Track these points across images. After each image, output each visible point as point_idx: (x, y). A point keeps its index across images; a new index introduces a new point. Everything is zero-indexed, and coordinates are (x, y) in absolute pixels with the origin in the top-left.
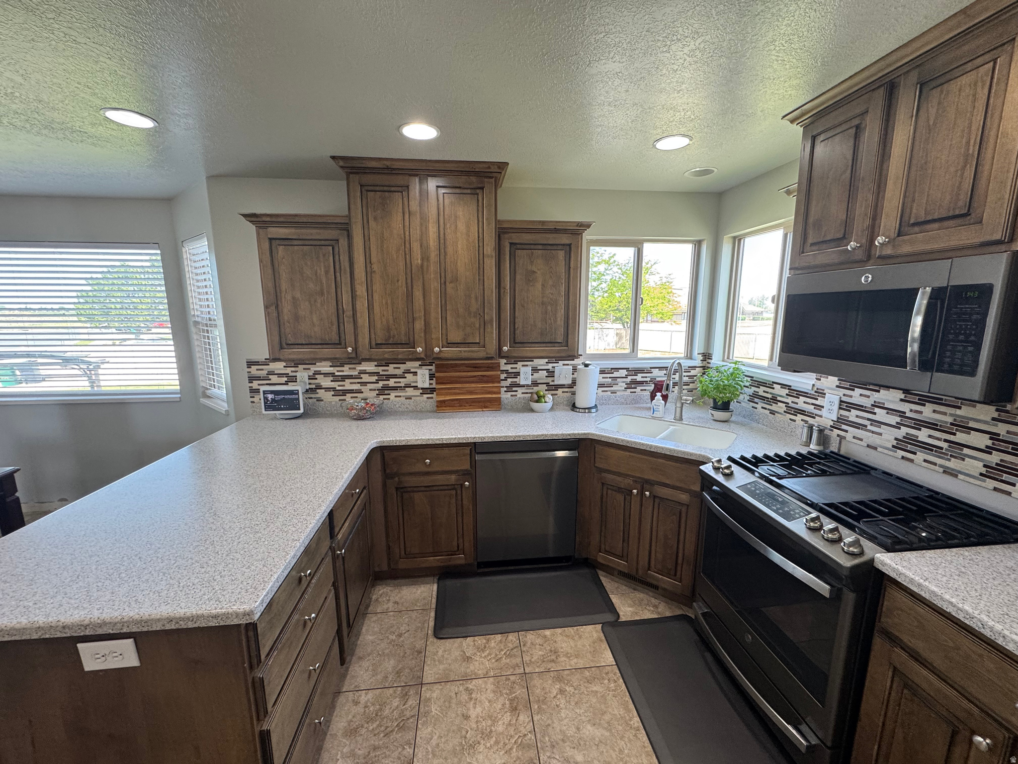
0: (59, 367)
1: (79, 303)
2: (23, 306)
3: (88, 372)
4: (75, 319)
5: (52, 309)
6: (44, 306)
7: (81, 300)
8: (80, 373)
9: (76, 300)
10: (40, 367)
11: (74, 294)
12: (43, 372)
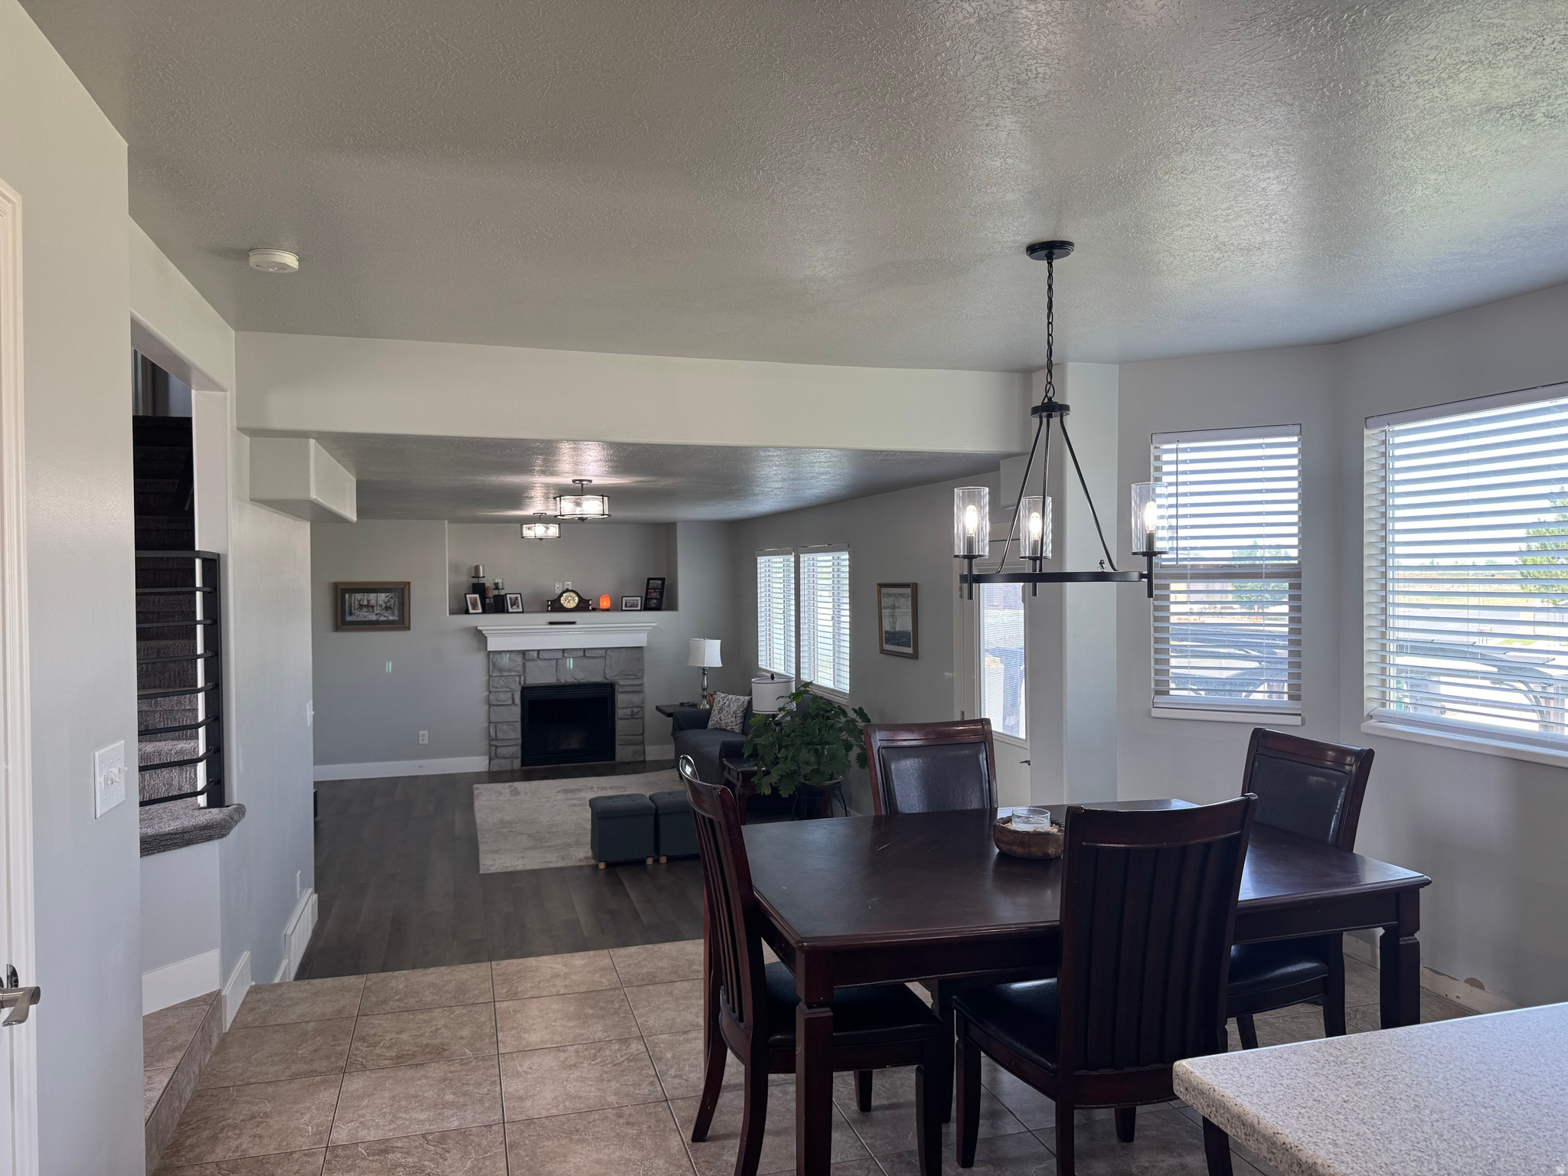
0: (1487, 683)
1: (1529, 552)
2: (1427, 562)
3: (1543, 702)
4: (1516, 588)
5: (1474, 567)
6: (1461, 561)
7: (1534, 545)
8: (1526, 701)
9: (1523, 546)
10: (1443, 679)
11: (1521, 533)
12: (1445, 690)
